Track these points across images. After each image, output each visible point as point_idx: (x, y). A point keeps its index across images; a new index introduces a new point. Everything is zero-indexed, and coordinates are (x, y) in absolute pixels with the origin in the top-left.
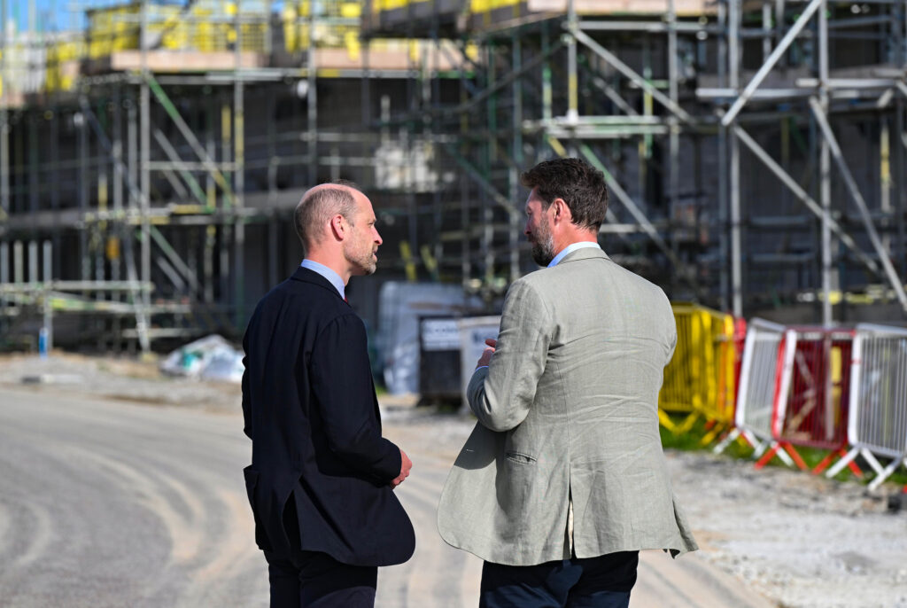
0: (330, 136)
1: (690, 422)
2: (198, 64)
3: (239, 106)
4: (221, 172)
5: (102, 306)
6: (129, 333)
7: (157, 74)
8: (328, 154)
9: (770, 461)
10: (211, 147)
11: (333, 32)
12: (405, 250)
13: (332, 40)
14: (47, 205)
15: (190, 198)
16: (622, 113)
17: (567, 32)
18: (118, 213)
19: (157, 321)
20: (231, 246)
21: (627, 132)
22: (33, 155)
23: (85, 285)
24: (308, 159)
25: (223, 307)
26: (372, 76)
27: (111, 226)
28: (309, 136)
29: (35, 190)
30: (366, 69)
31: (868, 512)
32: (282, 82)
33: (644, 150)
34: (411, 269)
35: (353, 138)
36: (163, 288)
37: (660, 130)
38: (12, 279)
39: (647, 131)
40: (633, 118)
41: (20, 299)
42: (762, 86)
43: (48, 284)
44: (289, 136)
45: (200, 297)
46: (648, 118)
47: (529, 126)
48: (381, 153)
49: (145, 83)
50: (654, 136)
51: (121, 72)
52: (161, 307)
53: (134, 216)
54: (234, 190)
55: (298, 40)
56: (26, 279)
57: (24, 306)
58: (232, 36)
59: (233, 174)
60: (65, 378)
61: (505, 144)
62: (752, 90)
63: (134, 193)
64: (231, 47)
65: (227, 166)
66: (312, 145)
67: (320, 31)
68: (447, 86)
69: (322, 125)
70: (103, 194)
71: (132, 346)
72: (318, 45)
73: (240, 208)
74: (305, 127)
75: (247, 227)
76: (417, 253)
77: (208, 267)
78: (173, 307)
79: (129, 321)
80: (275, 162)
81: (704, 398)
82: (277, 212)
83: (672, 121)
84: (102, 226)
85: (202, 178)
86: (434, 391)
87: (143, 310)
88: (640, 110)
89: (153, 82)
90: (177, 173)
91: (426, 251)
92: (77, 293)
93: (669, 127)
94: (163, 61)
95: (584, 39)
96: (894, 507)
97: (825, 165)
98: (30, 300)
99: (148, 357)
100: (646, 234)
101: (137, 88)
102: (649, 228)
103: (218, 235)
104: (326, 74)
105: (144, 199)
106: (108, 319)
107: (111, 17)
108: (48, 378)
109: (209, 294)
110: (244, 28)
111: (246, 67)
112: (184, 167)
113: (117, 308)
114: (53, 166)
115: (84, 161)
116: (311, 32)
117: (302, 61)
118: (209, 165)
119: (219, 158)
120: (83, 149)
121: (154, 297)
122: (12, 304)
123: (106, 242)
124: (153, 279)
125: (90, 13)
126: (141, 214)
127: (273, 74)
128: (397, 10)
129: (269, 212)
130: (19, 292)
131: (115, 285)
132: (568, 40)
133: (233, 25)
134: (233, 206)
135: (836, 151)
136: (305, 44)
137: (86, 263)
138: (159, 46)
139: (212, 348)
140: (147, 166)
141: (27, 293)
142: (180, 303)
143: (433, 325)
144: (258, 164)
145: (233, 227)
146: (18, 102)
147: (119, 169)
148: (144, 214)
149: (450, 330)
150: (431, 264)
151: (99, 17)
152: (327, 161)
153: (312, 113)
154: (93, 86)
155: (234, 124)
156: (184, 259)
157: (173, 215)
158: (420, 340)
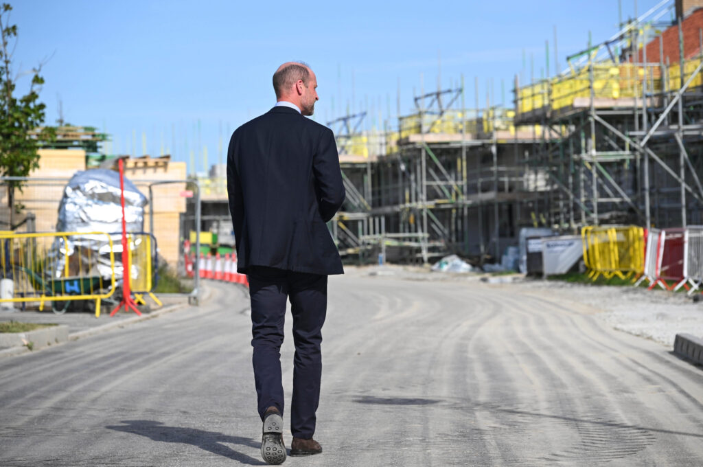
0: (502, 169)
1: (629, 274)
2: (446, 138)
3: (464, 157)
4: (457, 185)
5: (407, 244)
6: (419, 255)
7: (429, 144)
8: (503, 176)
9: (656, 287)
10: (453, 175)
11: (503, 124)
12: (533, 215)
13: (503, 127)
14: (388, 204)
15: (445, 197)
16: (617, 150)
17: (590, 116)
18: (414, 204)
19: (431, 250)
20: (462, 218)
21: (619, 158)
22: (383, 182)
23: (401, 235)
24: (493, 179)
25: (460, 244)
26: (520, 142)
27: (411, 209)
28: (494, 169)
29: (384, 197)
30: (516, 139)
31: (685, 303)
32: (483, 145)
33: (626, 166)
34: (536, 224)
35: (513, 169)
36: (433, 236)
37: (632, 157)
38: (368, 234)
39: (627, 158)
40: (621, 152)
41: (372, 242)
42: (656, 130)
43: (384, 234)
44: (486, 169)
45: (450, 241)
46: (627, 152)
47: (575, 157)
48: (526, 176)
49: (423, 148)
50: (631, 160)
51: (413, 143)
52: (432, 244)
53: (420, 205)
54: (463, 193)
55: (489, 128)
56: (374, 233)
57: (374, 245)
58: (460, 127)
59: (462, 186)
60: (387, 273)
61: (567, 165)
62: (652, 132)
63: (420, 196)
64: (461, 131)
65: (460, 183)
66: (495, 172)
67: (498, 123)
68: (549, 145)
69: (499, 164)
70: (407, 196)
71: (420, 261)
72: (497, 129)
73: (465, 200)
74: (492, 165)
75: (469, 209)
76: (538, 217)
77: (453, 227)
78: (438, 244)
79: (419, 250)
80: (481, 180)
81: (635, 265)
82: (481, 202)
83: (637, 153)
84: (407, 210)
85: (450, 189)
86: (533, 270)
87: (424, 245)
88: (623, 149)
89: (427, 147)
90: (439, 186)
91: (541, 216)
92: (398, 239)
93: (636, 156)
94: (432, 138)
95: (598, 118)
96: (696, 299)
97: (682, 162)
98: (376, 242)
99: (427, 265)
100: (627, 202)
101: (420, 150)
102: (627, 199)
103: (457, 213)
104: (500, 142)
105: (424, 197)
106: (410, 249)
107: (409, 120)
108: (380, 273)
109: (454, 239)
110: (465, 124)
111: (467, 140)
112: (442, 183)
113: (413, 244)
114: (391, 186)
115: (400, 184)
116: (494, 124)
117: (490, 136)
118: (452, 182)
119: (456, 179)
120: (400, 179)
121: (429, 239)
122: (369, 244)
123: (409, 216)
124: (428, 232)
125: (401, 119)
126: (423, 204)
127: (479, 142)
128: (528, 112)
129: (478, 202)
130: (372, 239)
131: (413, 235)
132: (591, 119)
133: (461, 123)
134: (463, 200)
135: (686, 156)
136: (491, 129)
137: (401, 226)
138: (428, 132)
139: (452, 260)
140: (425, 183)
141: (375, 239)
142: (440, 242)
143: (532, 242)
144: (473, 181)
145: (463, 209)
146: (375, 160)
147: (413, 185)
148: (424, 205)
149: (539, 244)
150: (544, 221)
151: (404, 120)
152: (502, 179)
153: (495, 159)
154: (403, 150)
155: (462, 164)
156: (443, 224)
157: (437, 204)
158: (527, 249)
